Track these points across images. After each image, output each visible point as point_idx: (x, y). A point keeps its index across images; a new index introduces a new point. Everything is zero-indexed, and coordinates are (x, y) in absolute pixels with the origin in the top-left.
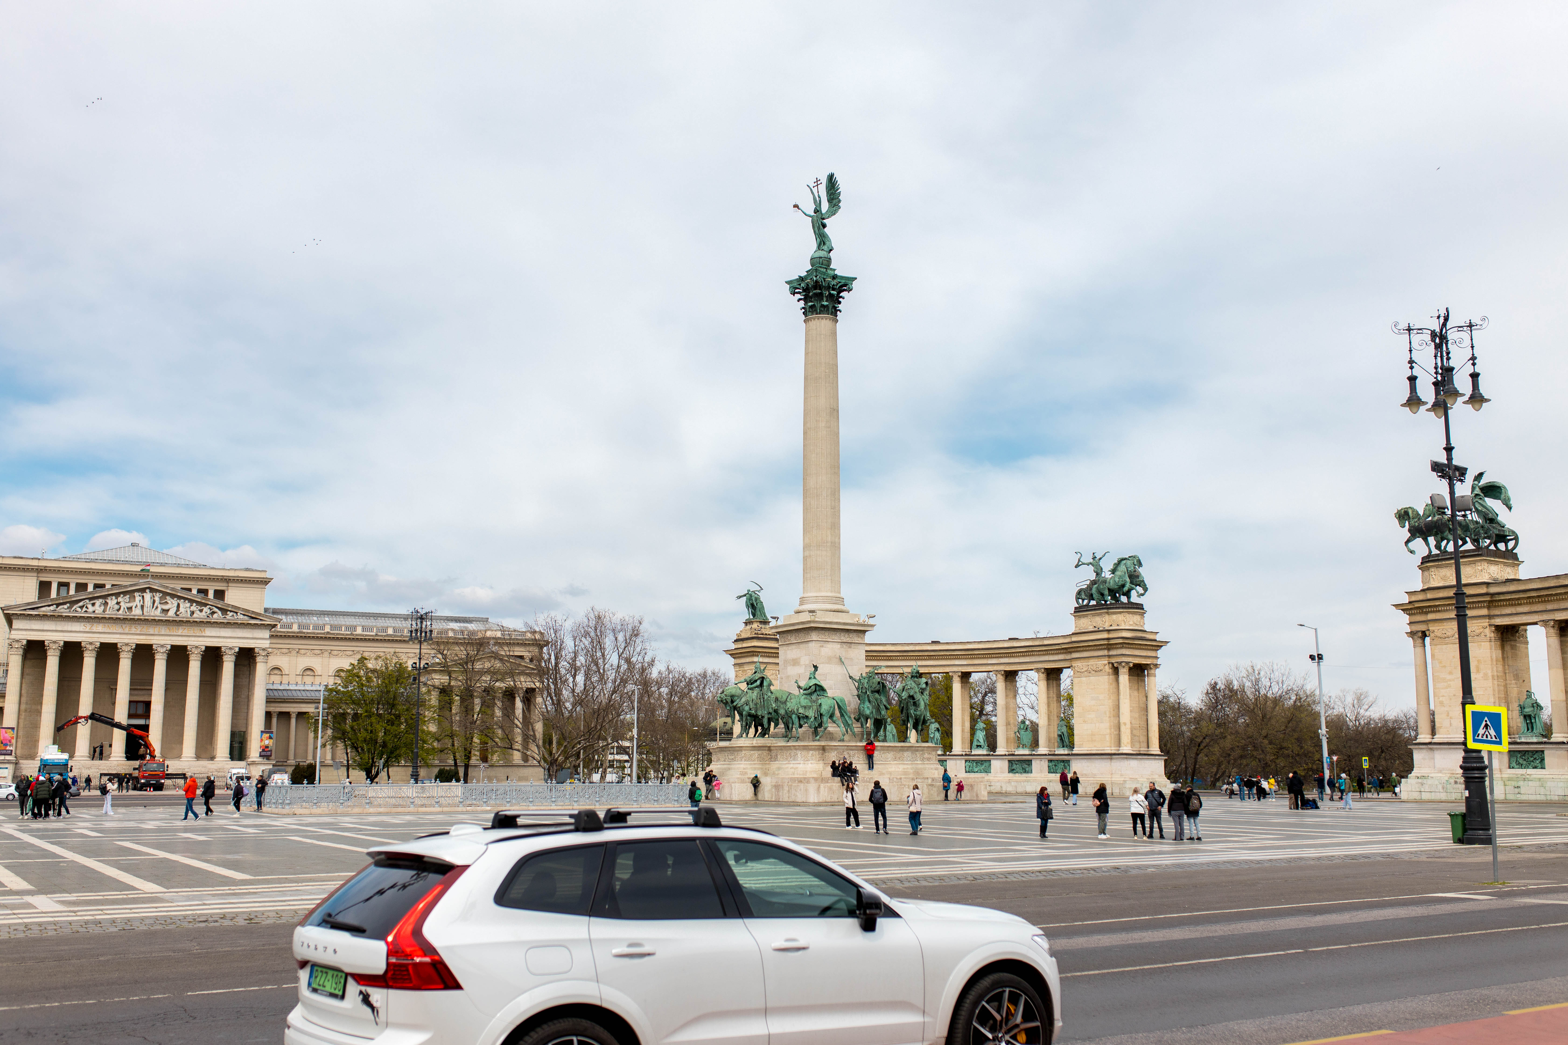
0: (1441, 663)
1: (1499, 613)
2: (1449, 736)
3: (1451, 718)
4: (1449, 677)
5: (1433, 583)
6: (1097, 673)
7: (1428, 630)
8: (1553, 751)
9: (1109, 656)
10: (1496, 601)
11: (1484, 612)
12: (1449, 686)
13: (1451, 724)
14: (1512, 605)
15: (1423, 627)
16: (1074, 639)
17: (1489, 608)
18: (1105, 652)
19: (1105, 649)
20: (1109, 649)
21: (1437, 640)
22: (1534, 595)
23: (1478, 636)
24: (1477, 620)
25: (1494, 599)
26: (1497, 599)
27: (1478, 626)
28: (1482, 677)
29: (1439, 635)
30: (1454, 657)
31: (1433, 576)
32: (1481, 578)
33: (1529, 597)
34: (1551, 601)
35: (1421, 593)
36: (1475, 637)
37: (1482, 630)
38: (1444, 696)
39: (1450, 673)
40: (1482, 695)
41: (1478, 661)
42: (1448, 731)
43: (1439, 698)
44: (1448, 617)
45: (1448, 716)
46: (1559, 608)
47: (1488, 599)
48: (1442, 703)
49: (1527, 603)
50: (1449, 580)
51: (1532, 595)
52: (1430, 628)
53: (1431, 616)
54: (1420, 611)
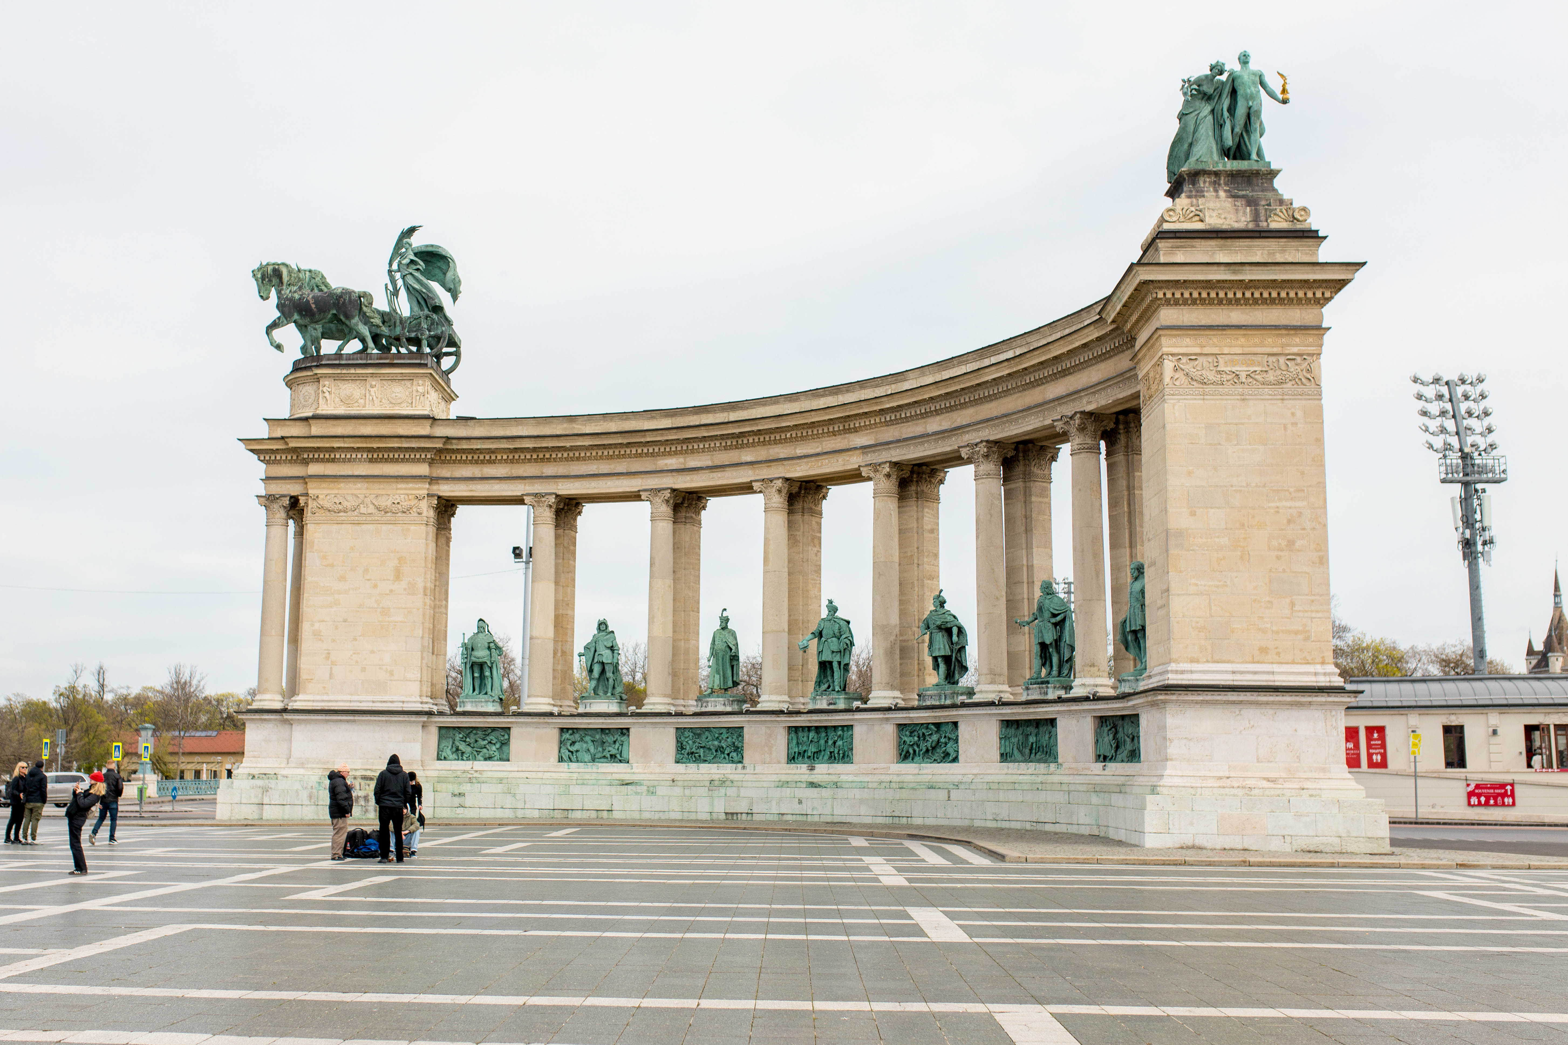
1: (448, 475)
2: (325, 698)
3: (333, 663)
4: (338, 586)
5: (325, 407)
7: (307, 495)
8: (530, 730)
10: (453, 451)
11: (423, 469)
13: (331, 674)
14: (477, 462)
15: (294, 489)
17: (431, 462)
21: (321, 515)
22: (527, 446)
23: (404, 512)
24: (407, 483)
25: (449, 447)
26: (455, 447)
27: (408, 495)
28: (405, 589)
29: (327, 504)
30: (352, 549)
31: (327, 394)
32: (420, 407)
33: (516, 450)
34: (555, 460)
35: (298, 423)
36: (399, 514)
37: (415, 502)
38: (323, 621)
39: (342, 578)
40: (402, 622)
41: (400, 559)
42: (324, 688)
43: (312, 625)
44: (350, 473)
45: (327, 658)
46: (567, 474)
47: (439, 445)
48: (317, 634)
49: (506, 461)
50: (356, 404)
51: (523, 446)
52: (310, 492)
53: (314, 469)
54: (294, 458)
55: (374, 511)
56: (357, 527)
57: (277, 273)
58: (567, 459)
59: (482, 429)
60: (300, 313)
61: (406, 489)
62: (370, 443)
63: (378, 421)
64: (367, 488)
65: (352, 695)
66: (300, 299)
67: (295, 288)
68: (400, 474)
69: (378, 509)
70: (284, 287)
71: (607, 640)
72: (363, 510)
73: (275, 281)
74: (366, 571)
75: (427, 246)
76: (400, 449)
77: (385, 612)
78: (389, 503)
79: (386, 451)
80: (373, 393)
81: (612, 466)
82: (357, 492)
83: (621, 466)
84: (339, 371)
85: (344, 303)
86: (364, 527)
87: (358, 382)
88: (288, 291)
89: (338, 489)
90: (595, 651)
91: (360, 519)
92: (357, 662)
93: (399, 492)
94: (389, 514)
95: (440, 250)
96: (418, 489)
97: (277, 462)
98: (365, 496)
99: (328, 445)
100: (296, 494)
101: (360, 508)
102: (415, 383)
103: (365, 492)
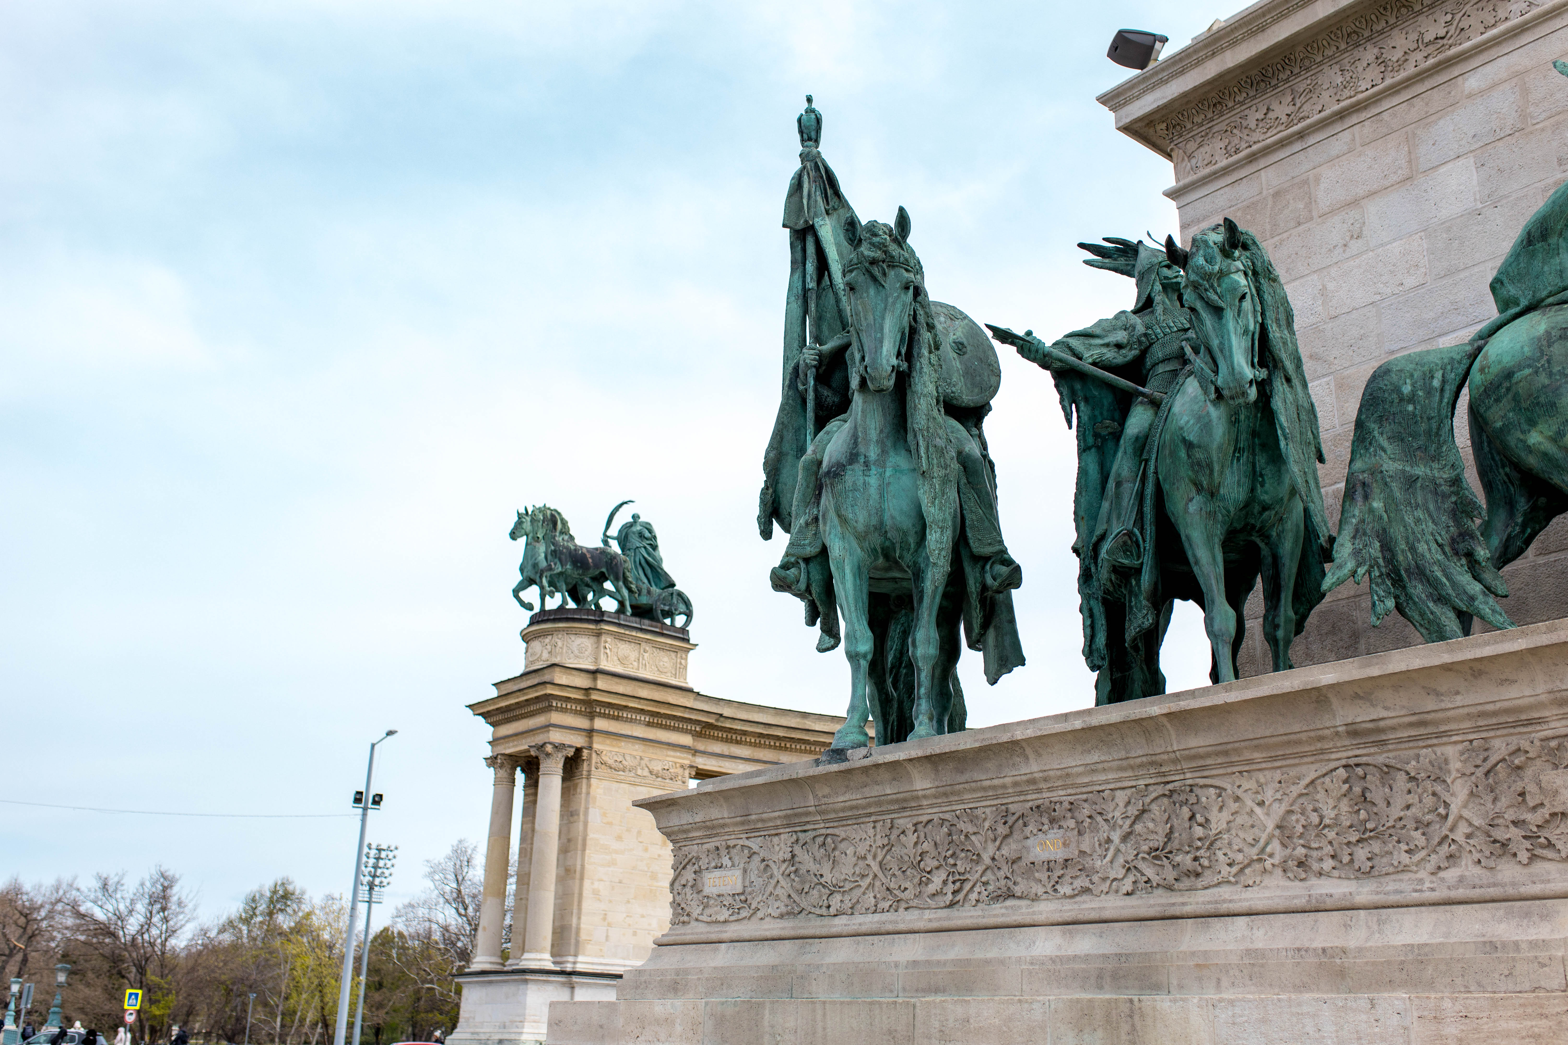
0: (604, 814)
1: (706, 749)
2: (603, 960)
3: (609, 925)
4: (615, 845)
5: (605, 663)
7: (590, 748)
10: (717, 728)
11: (686, 740)
12: (613, 863)
13: (607, 937)
14: (727, 741)
15: (578, 741)
17: (695, 734)
21: (603, 771)
23: (671, 779)
24: (676, 751)
25: (716, 723)
26: (719, 724)
27: (676, 763)
29: (610, 762)
31: (608, 651)
32: (682, 680)
35: (583, 675)
36: (667, 781)
37: (679, 771)
38: (602, 880)
39: (619, 838)
42: (601, 950)
43: (592, 883)
44: (629, 733)
45: (604, 919)
47: (712, 720)
48: (596, 892)
49: (751, 744)
50: (631, 666)
52: (594, 746)
53: (600, 724)
54: (583, 709)
55: (648, 774)
56: (632, 788)
59: (729, 710)
61: (674, 757)
62: (660, 708)
63: (655, 687)
64: (643, 751)
65: (624, 959)
66: (575, 550)
68: (670, 741)
69: (651, 772)
70: (557, 534)
72: (639, 772)
74: (639, 833)
76: (678, 718)
78: (660, 768)
79: (665, 718)
80: (645, 658)
82: (635, 753)
84: (622, 631)
87: (633, 645)
88: (561, 539)
89: (619, 747)
91: (636, 780)
92: (629, 925)
93: (668, 759)
94: (659, 779)
96: (683, 758)
97: (564, 710)
98: (641, 759)
99: (624, 703)
100: (579, 746)
101: (636, 770)
102: (679, 655)
103: (641, 754)
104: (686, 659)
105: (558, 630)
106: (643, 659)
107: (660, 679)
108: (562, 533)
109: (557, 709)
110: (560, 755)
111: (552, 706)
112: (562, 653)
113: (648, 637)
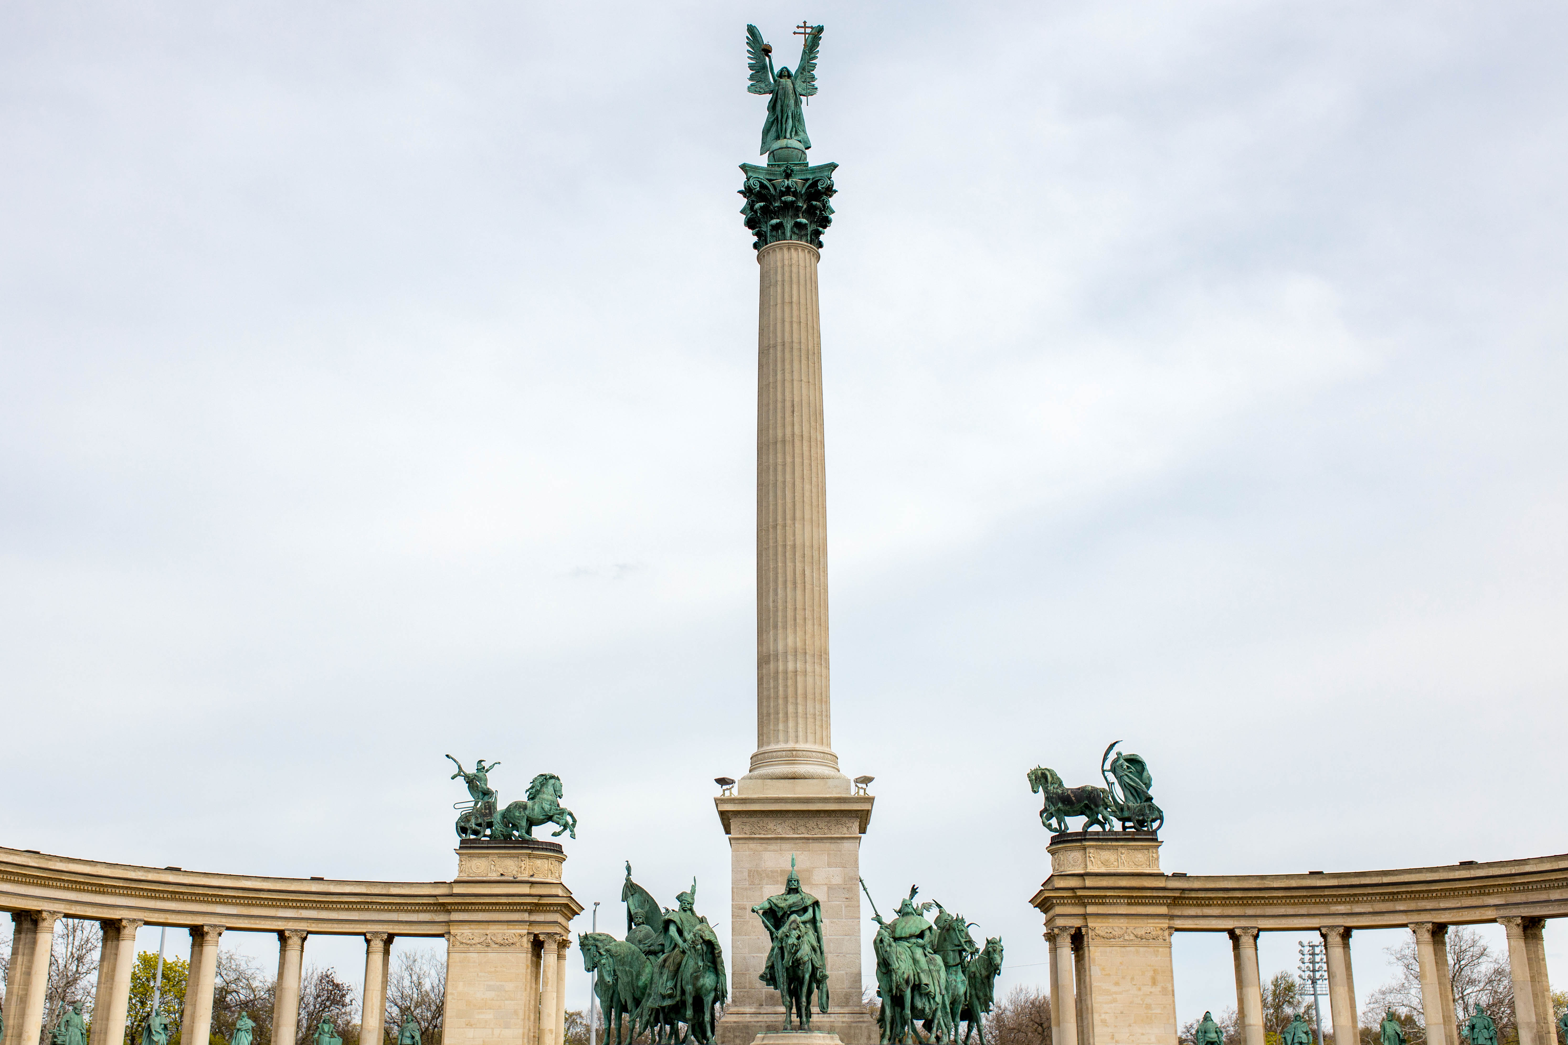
0: (1103, 969)
1: (1179, 913)
4: (1114, 989)
5: (1092, 867)
6: (503, 948)
7: (1087, 926)
9: (531, 923)
10: (1184, 898)
11: (1163, 910)
12: (1114, 1001)
14: (1198, 905)
15: (1077, 923)
16: (457, 890)
17: (1168, 905)
18: (525, 916)
19: (526, 911)
20: (530, 912)
21: (1098, 941)
22: (1237, 896)
23: (1154, 939)
24: (1154, 919)
25: (1183, 895)
26: (1186, 895)
27: (1155, 927)
28: (1160, 991)
29: (1102, 934)
30: (1121, 963)
31: (1092, 859)
32: (1155, 868)
33: (1228, 898)
34: (1254, 905)
35: (1075, 878)
36: (1151, 940)
37: (1160, 932)
39: (1117, 984)
40: (1160, 1014)
41: (1155, 971)
43: (1100, 1016)
44: (1115, 912)
45: (1113, 1038)
46: (1263, 914)
47: (1177, 894)
48: (1104, 1022)
49: (1219, 905)
50: (1113, 866)
51: (1234, 896)
52: (1089, 925)
53: (1090, 909)
54: (1077, 902)
55: (1135, 938)
56: (1123, 949)
57: (1044, 776)
58: (1263, 905)
59: (1199, 883)
60: (1063, 802)
61: (1153, 923)
62: (1132, 893)
63: (1131, 877)
64: (1127, 923)
66: (1062, 793)
67: (1056, 786)
68: (1149, 913)
69: (1136, 936)
70: (1049, 785)
71: (1303, 1027)
72: (1127, 937)
73: (1043, 781)
74: (1132, 979)
75: (1131, 755)
76: (1150, 897)
77: (1148, 1007)
78: (1143, 933)
79: (1140, 898)
80: (1123, 858)
81: (1297, 910)
82: (1121, 925)
83: (1303, 910)
84: (1100, 844)
85: (1094, 797)
86: (1128, 948)
87: (1112, 851)
88: (1052, 788)
89: (1108, 923)
90: (1294, 1034)
91: (1125, 943)
92: (1133, 1041)
93: (1149, 925)
94: (1144, 940)
95: (1138, 757)
96: (1162, 923)
97: (1064, 904)
98: (1127, 928)
99: (1103, 894)
100: (1079, 926)
101: (1124, 936)
102: (1150, 851)
103: (1126, 925)
104: (1157, 852)
105: (1060, 849)
106: (1121, 859)
107: (1138, 871)
108: (1052, 784)
109: (1058, 904)
110: (1065, 934)
111: (1053, 903)
112: (1064, 864)
113: (1121, 843)
